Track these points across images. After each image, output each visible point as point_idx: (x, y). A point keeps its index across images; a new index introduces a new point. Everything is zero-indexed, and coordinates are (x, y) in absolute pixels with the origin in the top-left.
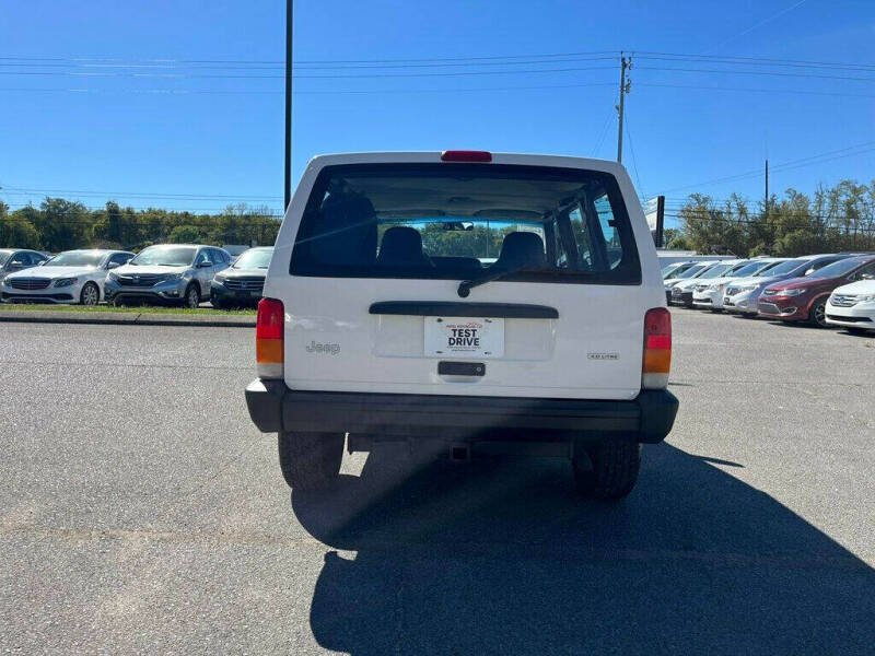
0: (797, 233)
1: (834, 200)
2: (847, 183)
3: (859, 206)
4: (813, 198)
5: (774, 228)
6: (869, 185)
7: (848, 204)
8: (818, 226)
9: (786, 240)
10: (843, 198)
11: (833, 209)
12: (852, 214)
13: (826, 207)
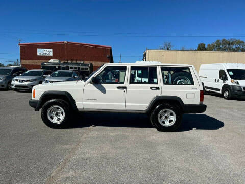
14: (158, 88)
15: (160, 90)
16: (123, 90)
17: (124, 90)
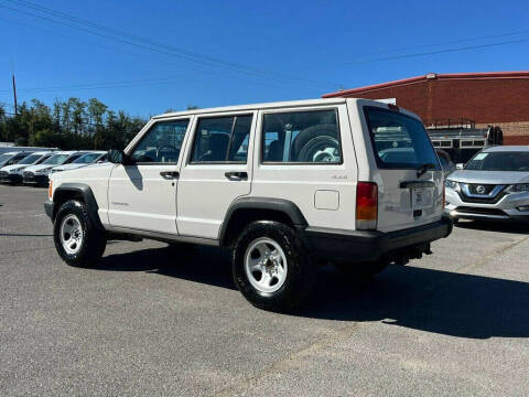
0: (45, 131)
1: (66, 110)
2: (74, 100)
3: (82, 116)
4: (53, 108)
5: (27, 127)
6: (88, 102)
7: (76, 113)
8: (57, 127)
9: (38, 136)
10: (72, 110)
11: (66, 117)
12: (79, 120)
13: (62, 114)
14: (243, 176)
15: (249, 181)
16: (171, 181)
17: (175, 180)
